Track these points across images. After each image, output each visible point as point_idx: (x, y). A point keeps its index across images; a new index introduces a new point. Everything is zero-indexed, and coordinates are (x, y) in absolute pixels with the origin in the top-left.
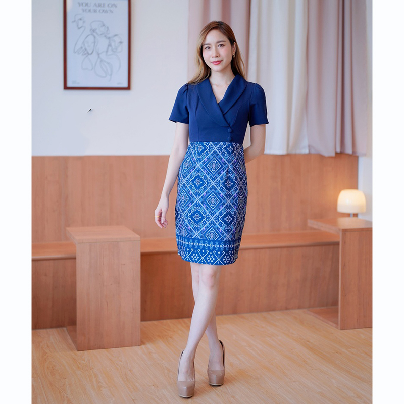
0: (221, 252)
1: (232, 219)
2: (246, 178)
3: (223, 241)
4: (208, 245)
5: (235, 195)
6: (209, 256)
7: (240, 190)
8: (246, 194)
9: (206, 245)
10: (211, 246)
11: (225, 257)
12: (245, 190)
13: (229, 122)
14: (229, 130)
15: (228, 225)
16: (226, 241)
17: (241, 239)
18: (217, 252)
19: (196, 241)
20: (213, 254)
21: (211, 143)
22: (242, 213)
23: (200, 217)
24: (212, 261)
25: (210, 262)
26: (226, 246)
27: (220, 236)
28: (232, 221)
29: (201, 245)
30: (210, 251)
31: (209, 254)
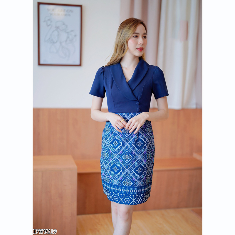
0: (135, 195)
1: (142, 170)
2: (153, 138)
3: (136, 187)
4: (124, 190)
5: (145, 152)
6: (126, 198)
7: (148, 148)
8: (153, 150)
9: (123, 190)
10: (127, 191)
11: (138, 198)
12: (153, 147)
13: (136, 96)
14: (137, 103)
15: (140, 174)
16: (139, 187)
17: (151, 183)
18: (132, 195)
19: (115, 187)
20: (128, 197)
21: (124, 114)
22: (151, 164)
23: (118, 169)
24: (128, 202)
25: (127, 203)
26: (139, 191)
27: (134, 183)
28: (143, 171)
29: (120, 190)
30: (126, 194)
31: (125, 197)
